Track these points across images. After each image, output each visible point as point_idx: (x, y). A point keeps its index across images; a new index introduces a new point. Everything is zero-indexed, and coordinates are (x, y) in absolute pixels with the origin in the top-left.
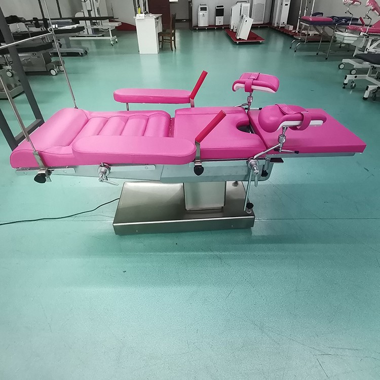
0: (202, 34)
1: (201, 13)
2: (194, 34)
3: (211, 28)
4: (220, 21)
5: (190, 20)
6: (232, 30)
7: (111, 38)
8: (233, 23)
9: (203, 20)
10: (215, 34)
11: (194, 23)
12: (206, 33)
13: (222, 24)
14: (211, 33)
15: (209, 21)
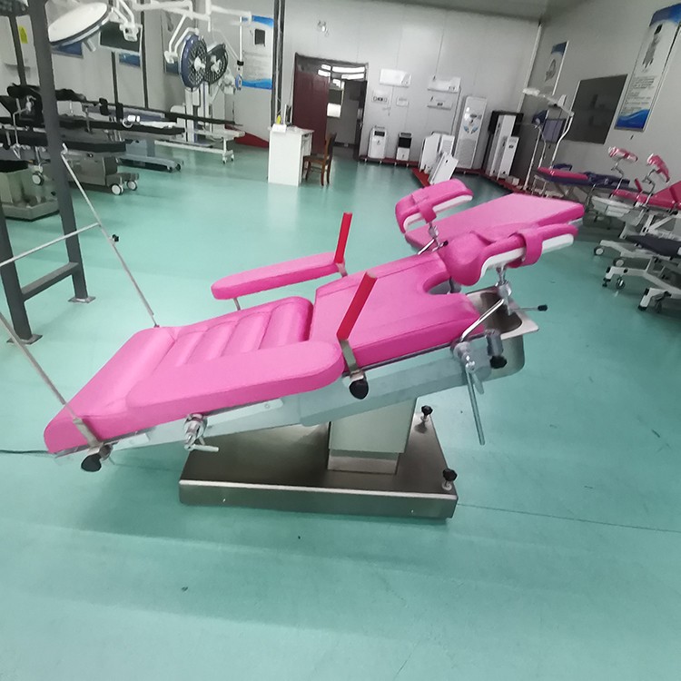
0: (372, 168)
1: (375, 139)
2: (360, 167)
3: (389, 163)
4: (403, 154)
5: (356, 146)
6: (423, 170)
7: (224, 152)
8: (426, 161)
9: (377, 148)
10: (393, 172)
11: (362, 151)
12: (380, 168)
13: (406, 159)
14: (388, 170)
15: (386, 153)
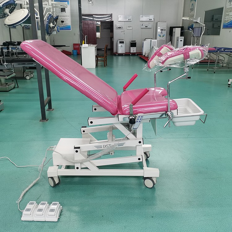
0: (120, 57)
1: (120, 45)
3: (127, 54)
6: (144, 55)
9: (121, 49)
12: (123, 57)
13: (135, 52)
